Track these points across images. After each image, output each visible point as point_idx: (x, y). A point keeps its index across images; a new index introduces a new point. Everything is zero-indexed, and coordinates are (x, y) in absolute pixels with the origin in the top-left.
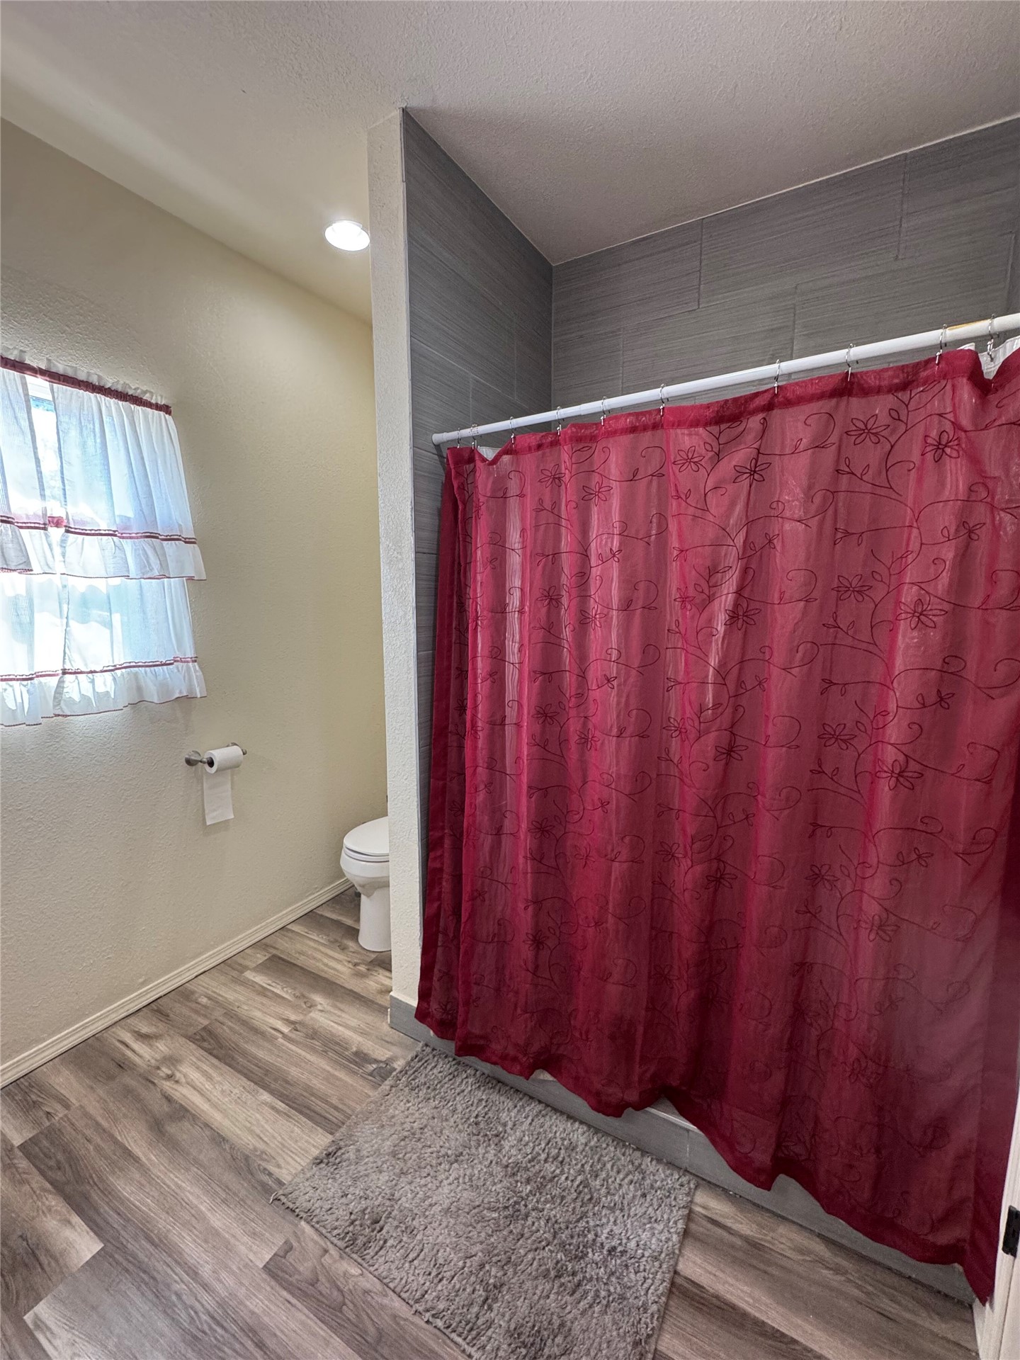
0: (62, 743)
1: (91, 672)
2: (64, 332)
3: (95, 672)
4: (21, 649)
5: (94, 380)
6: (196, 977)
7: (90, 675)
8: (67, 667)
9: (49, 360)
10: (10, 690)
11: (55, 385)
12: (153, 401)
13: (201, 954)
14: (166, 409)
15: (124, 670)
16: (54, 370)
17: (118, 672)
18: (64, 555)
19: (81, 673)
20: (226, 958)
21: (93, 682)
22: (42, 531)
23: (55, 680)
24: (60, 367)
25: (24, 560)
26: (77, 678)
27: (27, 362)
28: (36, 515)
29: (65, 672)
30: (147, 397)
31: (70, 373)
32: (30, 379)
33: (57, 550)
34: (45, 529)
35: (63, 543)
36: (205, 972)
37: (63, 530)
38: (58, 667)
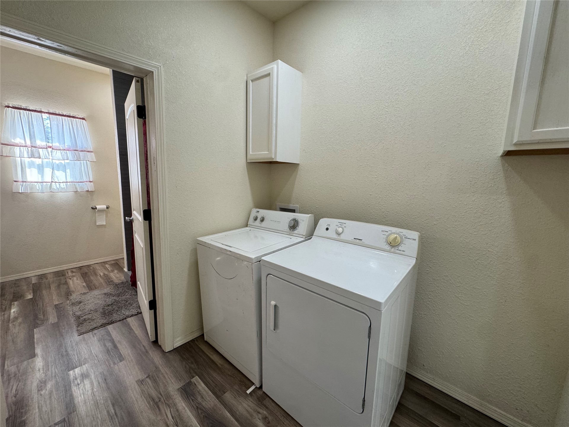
0: (54, 199)
1: (59, 182)
2: (55, 102)
3: (60, 182)
4: (40, 176)
5: (61, 113)
6: (95, 264)
7: (59, 183)
8: (53, 181)
9: (48, 110)
10: (38, 185)
11: (50, 116)
12: (79, 117)
13: (97, 258)
14: (83, 119)
15: (70, 183)
16: (50, 112)
17: (69, 183)
18: (52, 155)
19: (57, 182)
20: (104, 261)
21: (60, 185)
22: (46, 149)
23: (50, 184)
24: (51, 111)
25: (39, 156)
26: (55, 184)
27: (42, 111)
28: (44, 145)
29: (52, 182)
30: (77, 116)
31: (54, 112)
32: (43, 114)
33: (50, 154)
34: (47, 149)
35: (52, 152)
36: (97, 263)
37: (52, 149)
38: (50, 180)
